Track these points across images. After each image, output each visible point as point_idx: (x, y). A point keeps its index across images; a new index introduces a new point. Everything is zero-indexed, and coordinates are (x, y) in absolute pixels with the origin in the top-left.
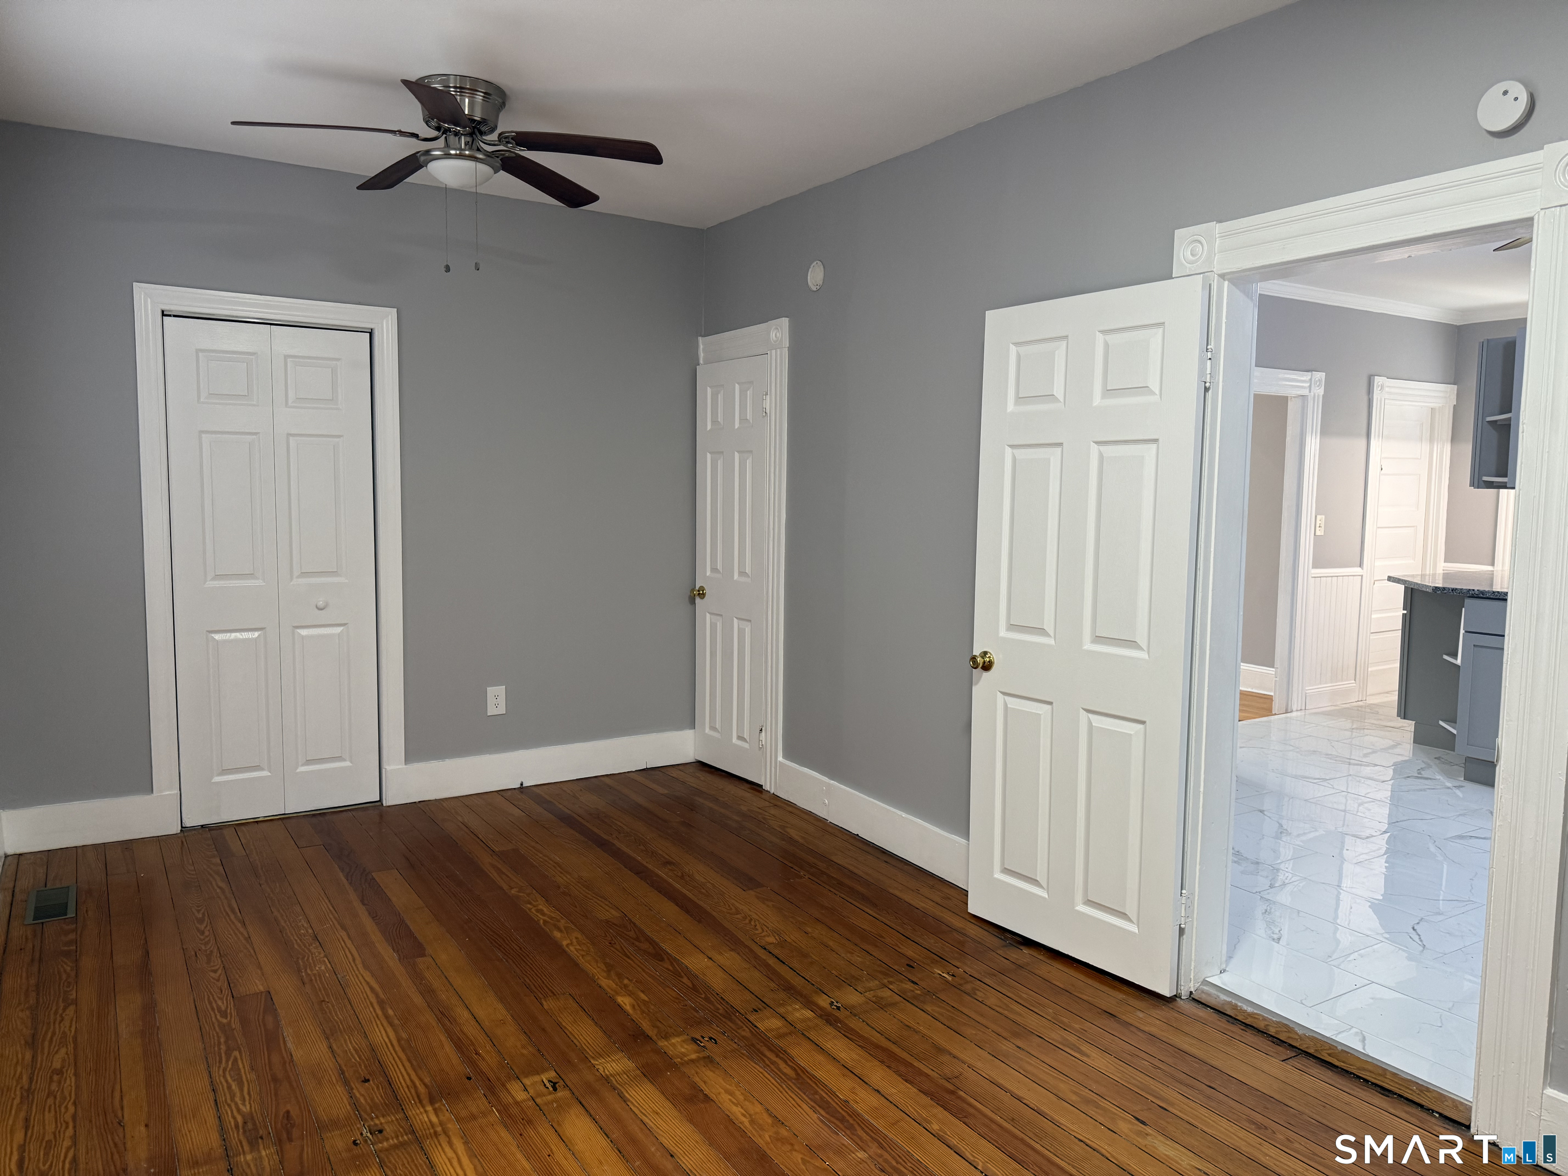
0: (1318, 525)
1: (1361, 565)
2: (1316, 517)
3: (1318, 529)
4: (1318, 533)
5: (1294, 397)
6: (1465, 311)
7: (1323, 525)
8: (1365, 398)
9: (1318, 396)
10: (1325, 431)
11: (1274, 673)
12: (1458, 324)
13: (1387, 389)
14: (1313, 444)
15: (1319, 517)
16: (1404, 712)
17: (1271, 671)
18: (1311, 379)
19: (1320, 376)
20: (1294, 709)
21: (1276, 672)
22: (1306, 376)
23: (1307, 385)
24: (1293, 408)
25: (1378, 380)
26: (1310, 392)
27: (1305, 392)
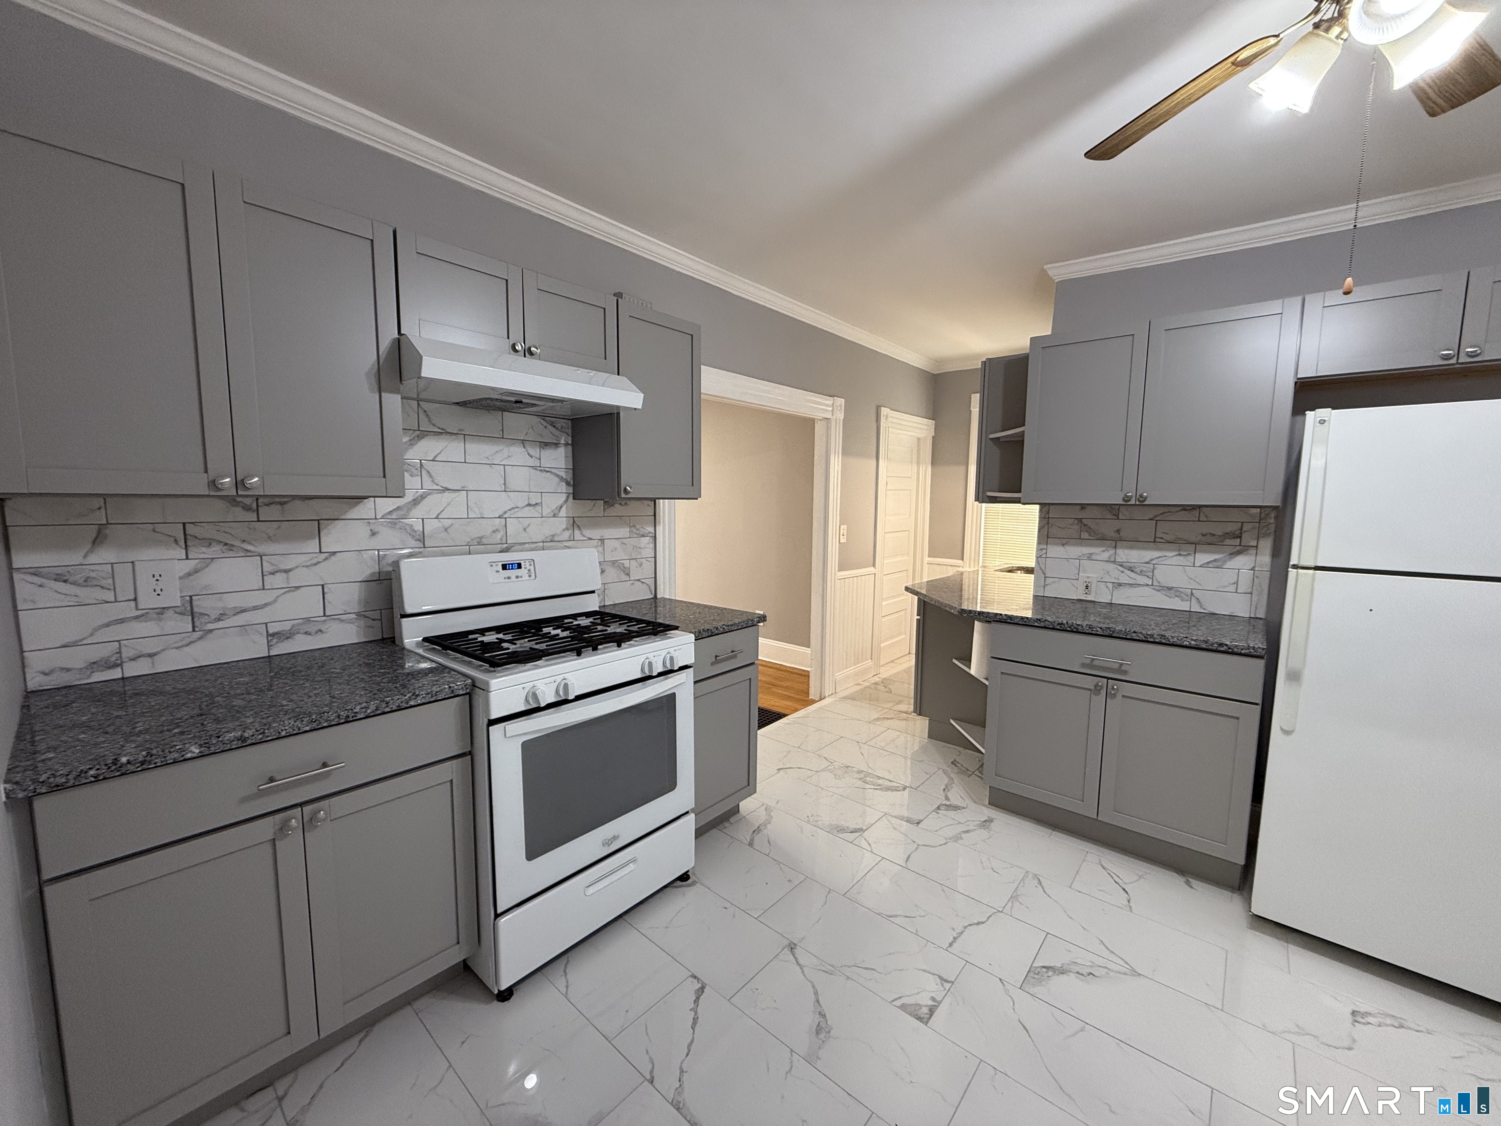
0: (841, 534)
1: (874, 565)
2: (840, 527)
3: (841, 537)
4: (842, 541)
5: (820, 420)
6: (940, 361)
7: (845, 534)
8: (875, 426)
9: (839, 419)
10: (846, 452)
11: (810, 652)
12: (935, 373)
13: (890, 419)
14: (836, 464)
15: (842, 527)
16: (919, 710)
17: (808, 651)
18: (833, 404)
19: (841, 401)
20: (827, 695)
21: (811, 651)
22: (829, 401)
23: (830, 409)
24: (819, 428)
25: (884, 411)
26: (833, 415)
27: (829, 416)
